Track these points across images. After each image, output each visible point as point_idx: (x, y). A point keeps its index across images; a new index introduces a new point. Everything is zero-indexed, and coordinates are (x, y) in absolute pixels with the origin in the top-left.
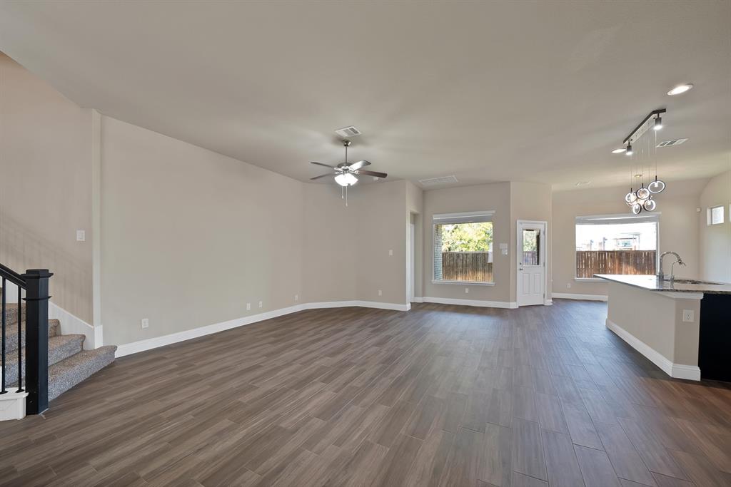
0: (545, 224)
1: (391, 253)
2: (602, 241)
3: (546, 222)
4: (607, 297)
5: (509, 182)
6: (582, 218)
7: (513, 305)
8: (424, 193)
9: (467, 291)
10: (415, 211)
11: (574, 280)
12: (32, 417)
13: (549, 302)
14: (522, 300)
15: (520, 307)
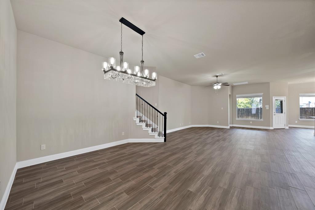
0: (285, 98)
1: (222, 108)
2: (308, 103)
3: (286, 97)
4: (314, 127)
5: (269, 83)
6: (303, 94)
7: (271, 128)
8: (233, 87)
9: (251, 122)
10: (230, 94)
11: (299, 120)
12: (165, 142)
13: (287, 128)
14: (275, 126)
15: (274, 129)
